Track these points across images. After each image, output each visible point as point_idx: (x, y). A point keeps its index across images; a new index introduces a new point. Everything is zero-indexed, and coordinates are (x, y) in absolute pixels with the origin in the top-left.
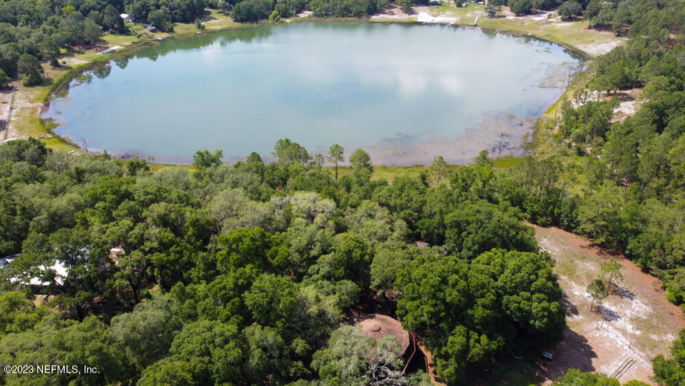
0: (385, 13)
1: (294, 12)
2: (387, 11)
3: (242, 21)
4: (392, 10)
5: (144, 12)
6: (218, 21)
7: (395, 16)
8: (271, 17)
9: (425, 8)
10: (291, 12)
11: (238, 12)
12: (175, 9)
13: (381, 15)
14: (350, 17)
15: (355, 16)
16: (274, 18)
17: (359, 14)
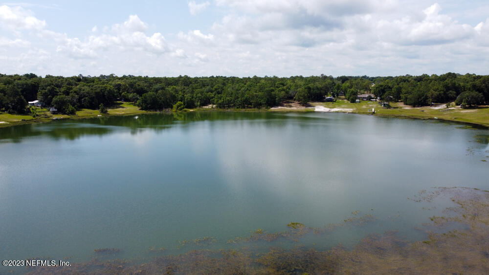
0: (283, 106)
1: (199, 103)
2: (285, 104)
3: (146, 109)
4: (290, 104)
5: (50, 96)
6: (125, 109)
7: (292, 108)
8: (175, 106)
9: (321, 103)
10: (196, 104)
11: (145, 101)
12: (85, 96)
13: (280, 107)
14: (250, 108)
15: (254, 107)
16: (177, 108)
17: (258, 105)
